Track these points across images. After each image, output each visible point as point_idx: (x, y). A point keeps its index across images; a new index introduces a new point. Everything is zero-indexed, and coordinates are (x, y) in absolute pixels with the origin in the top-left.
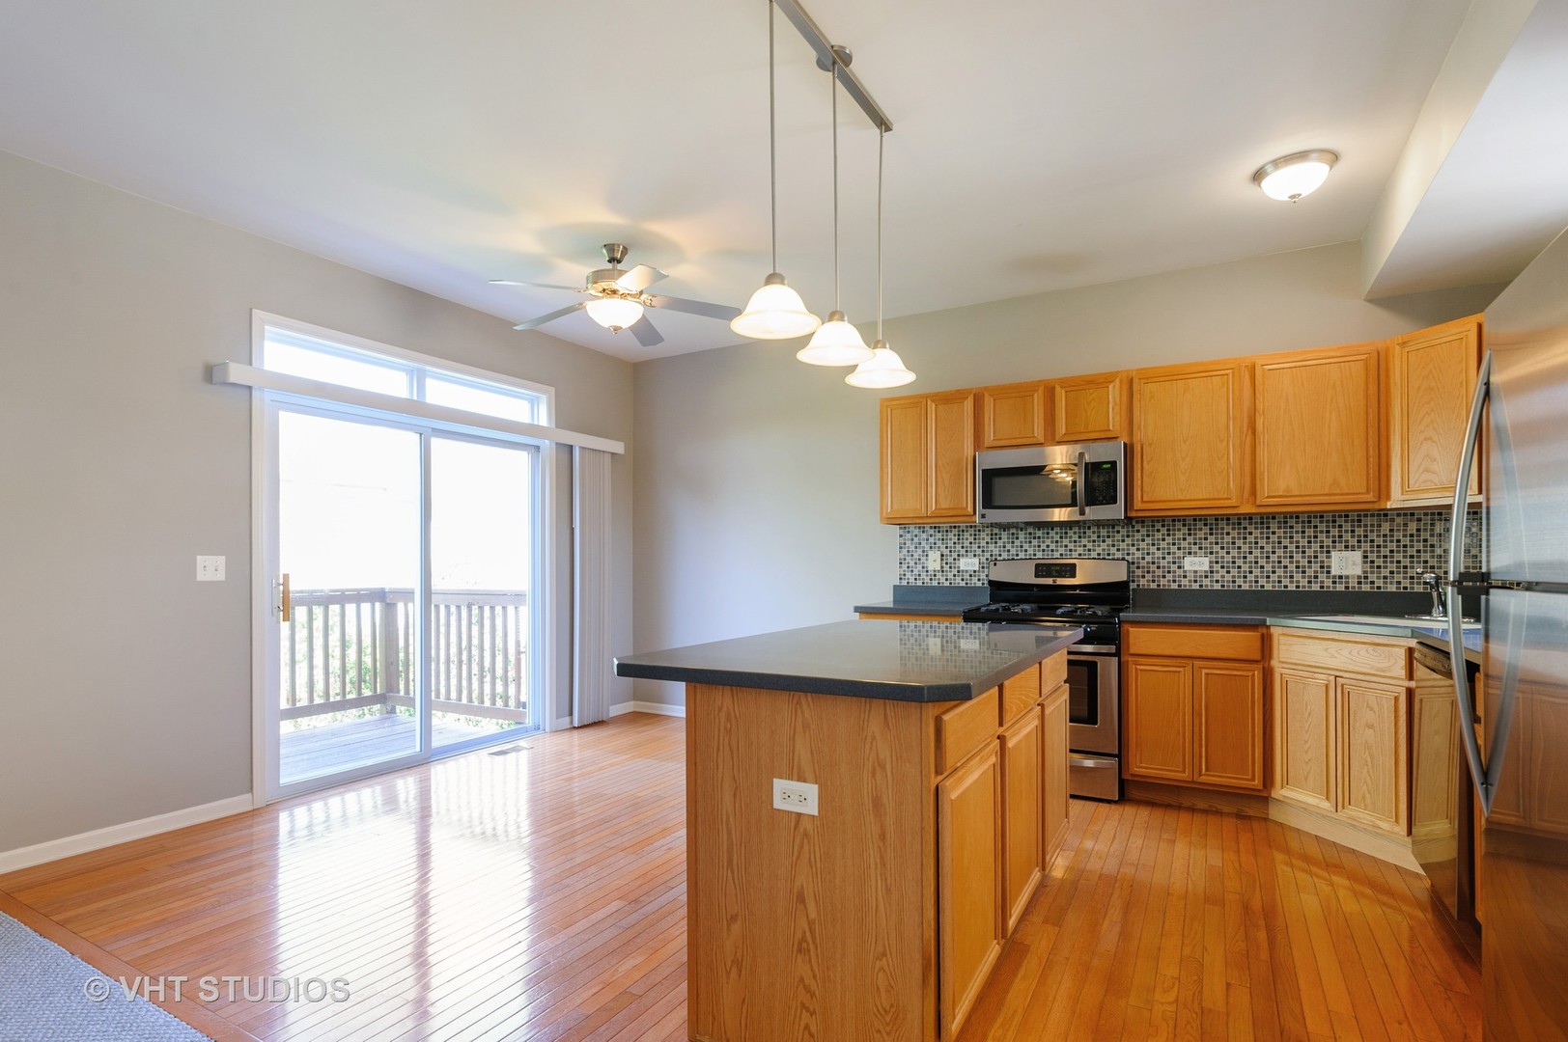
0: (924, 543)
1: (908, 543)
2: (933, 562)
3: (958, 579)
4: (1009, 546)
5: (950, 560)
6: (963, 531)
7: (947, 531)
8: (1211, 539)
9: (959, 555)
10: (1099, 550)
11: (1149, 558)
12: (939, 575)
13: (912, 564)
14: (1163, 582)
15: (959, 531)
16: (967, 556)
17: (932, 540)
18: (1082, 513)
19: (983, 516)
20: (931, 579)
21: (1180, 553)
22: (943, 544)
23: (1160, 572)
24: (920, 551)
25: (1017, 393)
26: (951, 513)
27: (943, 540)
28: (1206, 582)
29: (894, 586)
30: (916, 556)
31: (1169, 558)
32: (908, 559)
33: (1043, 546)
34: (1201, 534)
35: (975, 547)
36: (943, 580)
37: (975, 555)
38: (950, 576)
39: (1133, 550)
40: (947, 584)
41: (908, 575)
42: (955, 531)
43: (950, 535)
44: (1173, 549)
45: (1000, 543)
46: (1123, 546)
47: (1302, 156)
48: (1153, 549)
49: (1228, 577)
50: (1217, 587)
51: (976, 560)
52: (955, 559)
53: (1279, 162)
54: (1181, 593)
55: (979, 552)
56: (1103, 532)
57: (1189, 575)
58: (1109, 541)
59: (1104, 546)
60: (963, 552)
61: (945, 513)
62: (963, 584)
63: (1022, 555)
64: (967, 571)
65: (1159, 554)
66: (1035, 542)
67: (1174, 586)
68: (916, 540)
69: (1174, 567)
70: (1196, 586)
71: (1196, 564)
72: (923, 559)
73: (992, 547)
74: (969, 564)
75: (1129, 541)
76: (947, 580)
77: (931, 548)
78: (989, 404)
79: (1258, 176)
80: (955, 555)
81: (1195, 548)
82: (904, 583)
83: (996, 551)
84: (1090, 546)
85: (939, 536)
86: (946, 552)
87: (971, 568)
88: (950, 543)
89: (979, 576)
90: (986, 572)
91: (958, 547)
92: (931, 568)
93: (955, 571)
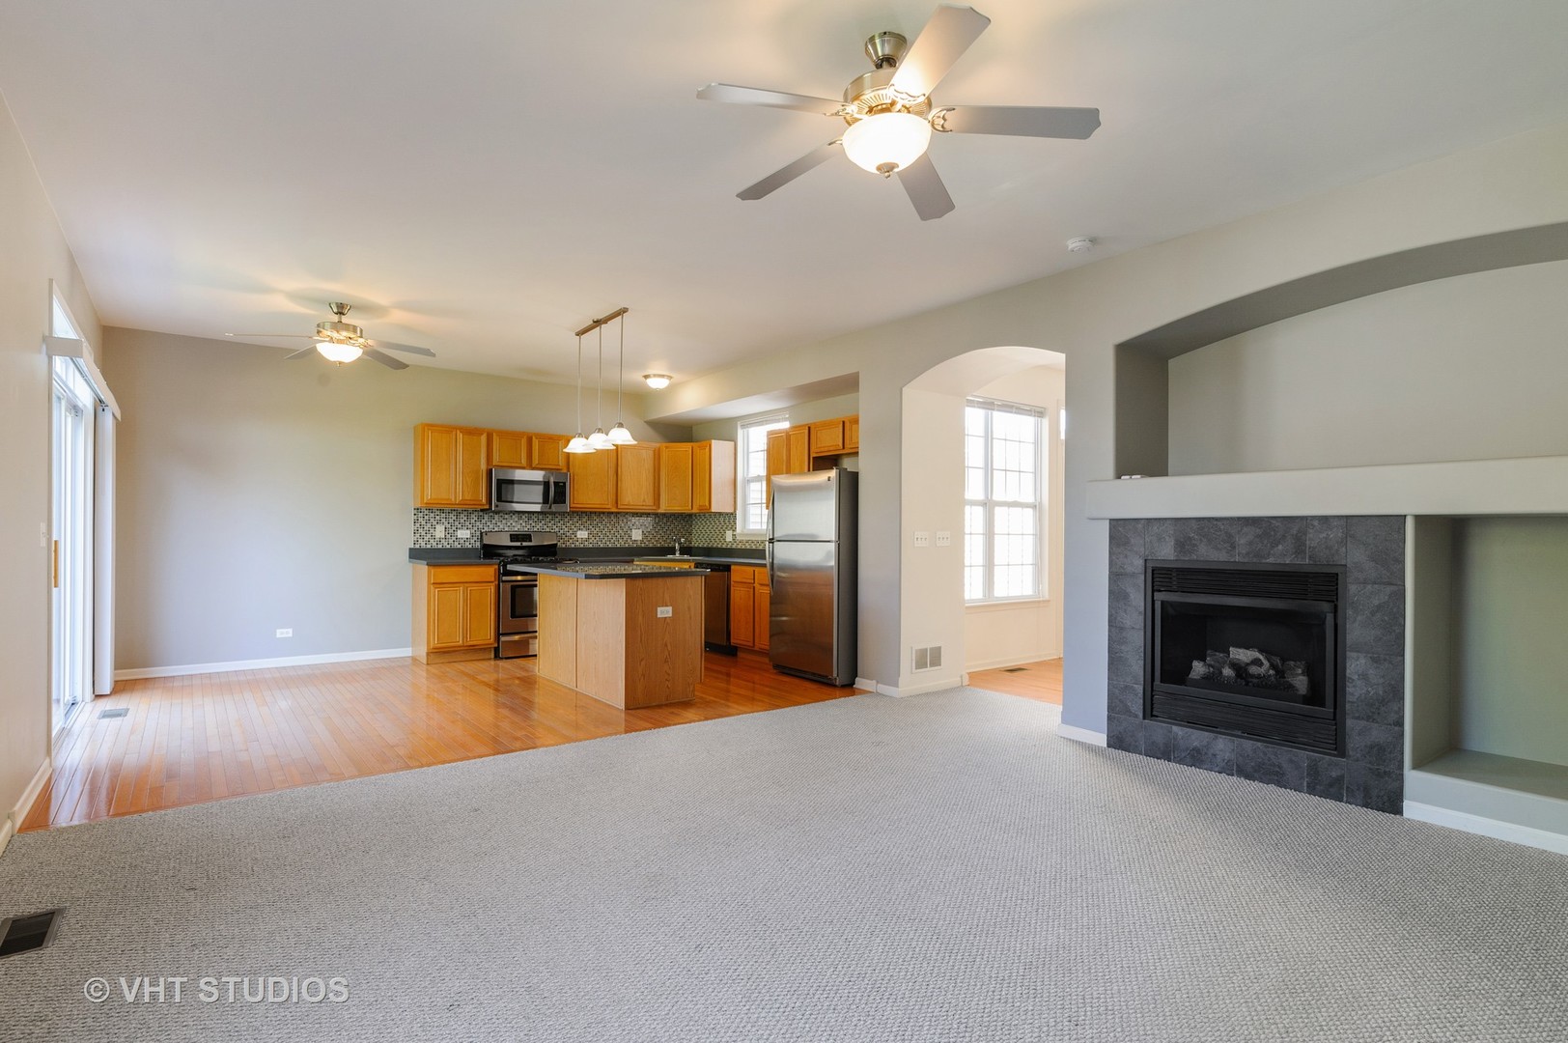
0: (432, 520)
1: (421, 520)
2: (440, 532)
3: (456, 543)
4: (489, 523)
5: (451, 531)
6: (460, 513)
7: (449, 513)
8: (589, 522)
9: (457, 528)
10: (538, 527)
11: (562, 531)
12: (443, 541)
13: (423, 533)
14: (568, 544)
15: (457, 513)
16: (462, 529)
17: (438, 518)
18: (550, 508)
19: (497, 506)
20: (437, 544)
21: (575, 529)
22: (446, 521)
23: (566, 539)
24: (429, 525)
25: (512, 436)
26: (472, 503)
27: (446, 518)
28: (586, 543)
29: (410, 549)
30: (426, 528)
31: (571, 532)
32: (421, 530)
33: (509, 524)
34: (584, 520)
35: (467, 523)
36: (446, 544)
37: (467, 529)
38: (451, 541)
39: (554, 527)
40: (448, 547)
41: (420, 541)
42: (454, 513)
43: (451, 515)
44: (573, 527)
45: (483, 521)
46: (550, 525)
47: (663, 376)
48: (564, 527)
49: (595, 541)
50: (591, 546)
51: (468, 532)
52: (454, 531)
53: (655, 376)
54: (576, 549)
55: (470, 526)
56: (540, 517)
57: (580, 541)
58: (543, 522)
59: (541, 524)
60: (459, 526)
61: (468, 502)
62: (459, 546)
63: (496, 529)
64: (462, 538)
65: (566, 529)
66: (504, 521)
67: (573, 546)
68: (426, 517)
69: (573, 536)
70: (582, 546)
71: (582, 534)
72: (432, 530)
73: (478, 523)
74: (464, 534)
75: (553, 522)
76: (448, 544)
77: (437, 523)
78: (496, 440)
79: (646, 377)
80: (454, 528)
81: (582, 527)
82: (417, 546)
83: (481, 526)
84: (534, 524)
85: (443, 515)
86: (449, 526)
87: (465, 536)
88: (451, 521)
89: (472, 541)
90: (475, 538)
91: (457, 523)
92: (437, 536)
93: (454, 539)
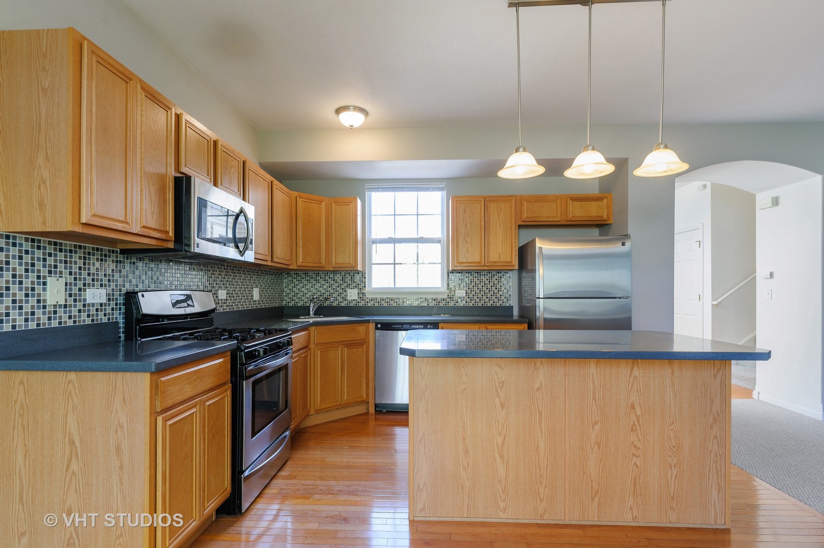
0: (40, 266)
1: (14, 262)
2: (54, 293)
3: (84, 316)
5: (75, 290)
6: (89, 253)
7: (71, 251)
8: (226, 278)
9: (84, 285)
12: (61, 311)
13: (20, 295)
15: (84, 253)
16: (93, 285)
17: (50, 261)
20: (50, 319)
21: (217, 288)
22: (66, 268)
24: (35, 277)
27: (66, 262)
28: (225, 307)
31: (213, 291)
32: (15, 288)
34: (223, 275)
35: (101, 274)
36: (65, 318)
37: (101, 285)
38: (74, 312)
40: (70, 323)
41: (19, 313)
42: (80, 253)
43: (75, 258)
44: (215, 284)
45: (124, 272)
48: (207, 284)
50: (228, 309)
51: (103, 292)
52: (80, 290)
55: (105, 280)
57: (220, 302)
60: (89, 280)
62: (88, 321)
64: (93, 305)
65: (209, 287)
66: (149, 273)
70: (221, 310)
72: (39, 289)
73: (117, 276)
74: (95, 295)
76: (70, 317)
77: (50, 272)
80: (80, 284)
81: (221, 284)
83: (120, 282)
85: (61, 256)
86: (70, 279)
87: (98, 301)
88: (75, 269)
89: (109, 311)
90: (113, 304)
91: (84, 274)
92: (50, 301)
93: (80, 305)
